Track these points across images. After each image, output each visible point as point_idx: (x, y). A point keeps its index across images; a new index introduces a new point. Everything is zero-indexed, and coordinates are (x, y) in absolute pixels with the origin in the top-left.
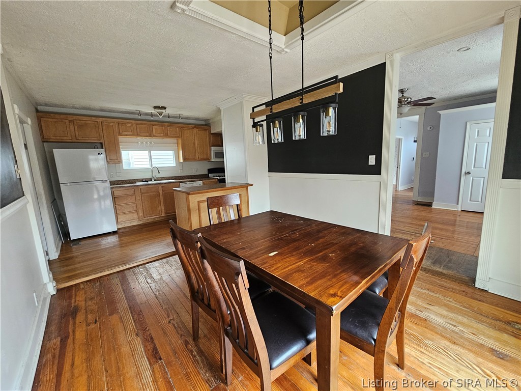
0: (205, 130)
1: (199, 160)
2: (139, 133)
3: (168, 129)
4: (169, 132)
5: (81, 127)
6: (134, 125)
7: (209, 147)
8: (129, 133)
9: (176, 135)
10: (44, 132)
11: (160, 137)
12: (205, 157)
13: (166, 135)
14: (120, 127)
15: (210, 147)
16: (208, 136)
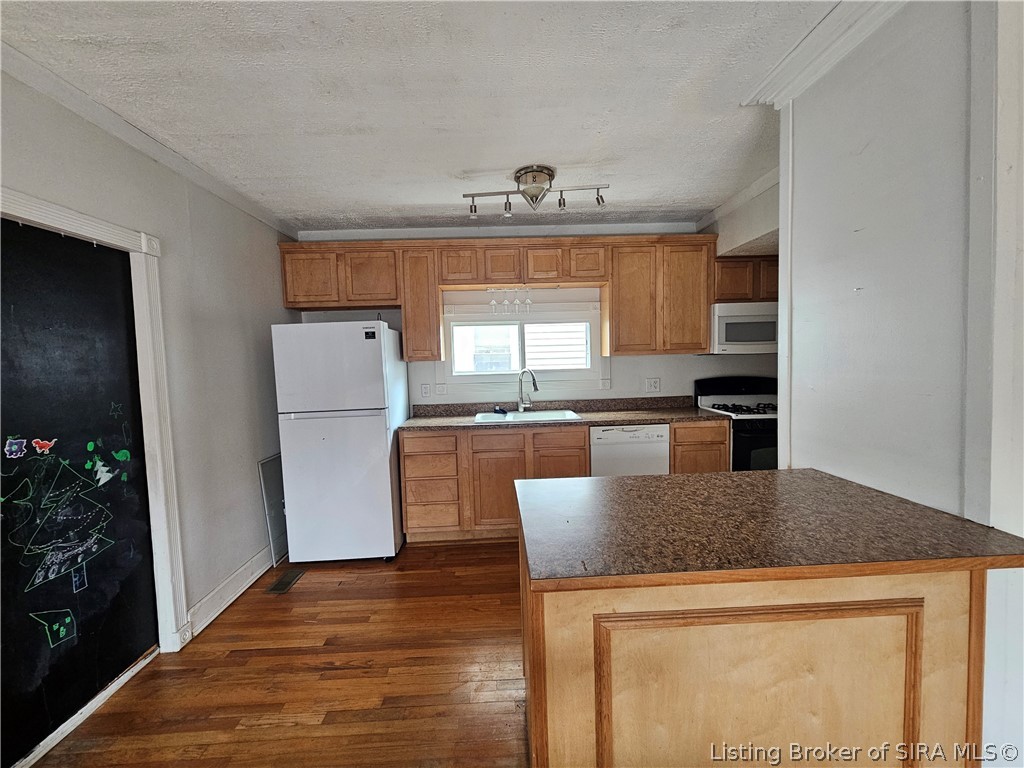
0: (697, 247)
1: (666, 352)
2: (489, 274)
3: (573, 256)
4: (573, 263)
5: (357, 268)
6: (480, 253)
7: (703, 307)
8: (463, 276)
9: (594, 273)
10: (288, 285)
11: (547, 280)
12: (687, 340)
13: (566, 275)
14: (445, 259)
15: (710, 303)
16: (703, 267)
